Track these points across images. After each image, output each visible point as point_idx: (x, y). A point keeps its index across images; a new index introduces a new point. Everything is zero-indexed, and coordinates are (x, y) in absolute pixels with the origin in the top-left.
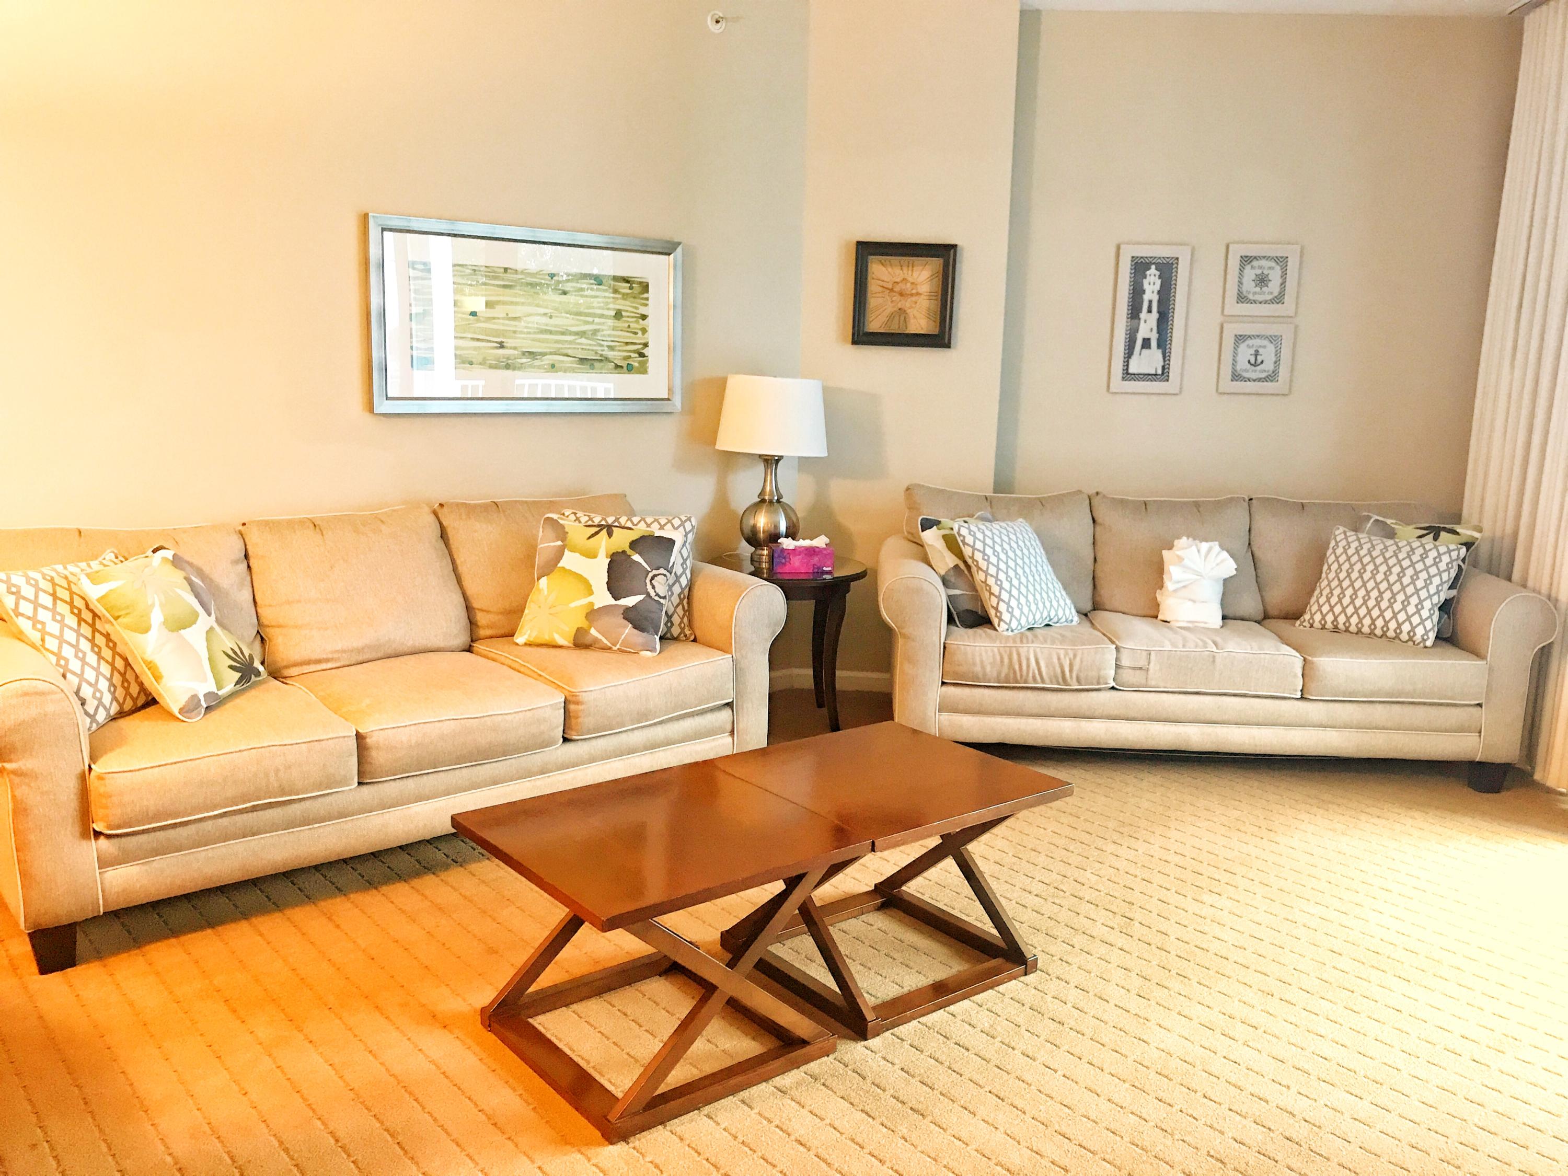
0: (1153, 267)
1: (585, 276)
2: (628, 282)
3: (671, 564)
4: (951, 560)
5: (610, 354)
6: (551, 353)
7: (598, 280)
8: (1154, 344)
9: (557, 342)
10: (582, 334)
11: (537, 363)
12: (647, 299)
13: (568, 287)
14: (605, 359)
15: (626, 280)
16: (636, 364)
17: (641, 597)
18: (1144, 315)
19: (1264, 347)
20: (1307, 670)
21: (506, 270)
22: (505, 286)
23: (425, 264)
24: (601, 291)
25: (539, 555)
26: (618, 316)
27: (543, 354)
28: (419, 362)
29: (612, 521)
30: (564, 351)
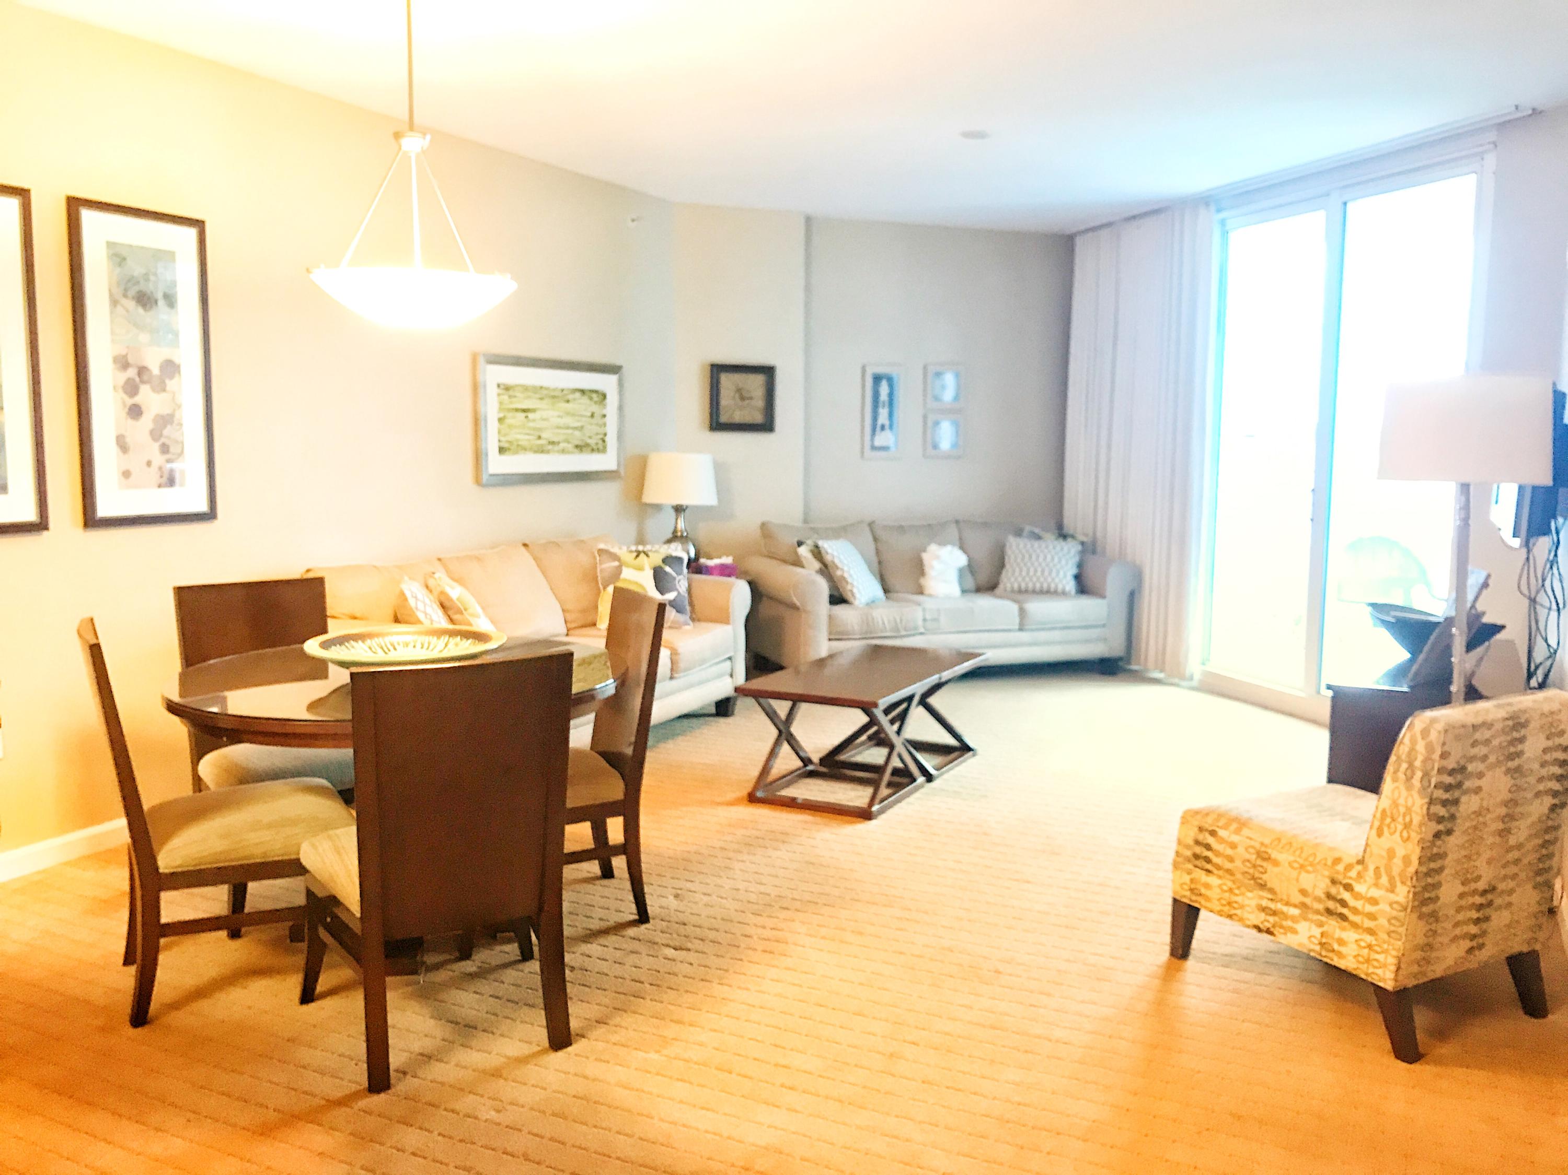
1: (577, 390)
4: (817, 565)
5: (589, 441)
6: (563, 442)
7: (583, 392)
9: (565, 434)
10: (575, 428)
11: (556, 448)
12: (605, 404)
13: (571, 397)
14: (587, 445)
15: (596, 392)
16: (601, 447)
17: (676, 593)
20: (1022, 612)
21: (541, 387)
22: (541, 399)
23: (504, 385)
24: (585, 400)
25: (601, 571)
26: (592, 416)
27: (559, 443)
28: (502, 450)
29: (641, 548)
30: (568, 440)
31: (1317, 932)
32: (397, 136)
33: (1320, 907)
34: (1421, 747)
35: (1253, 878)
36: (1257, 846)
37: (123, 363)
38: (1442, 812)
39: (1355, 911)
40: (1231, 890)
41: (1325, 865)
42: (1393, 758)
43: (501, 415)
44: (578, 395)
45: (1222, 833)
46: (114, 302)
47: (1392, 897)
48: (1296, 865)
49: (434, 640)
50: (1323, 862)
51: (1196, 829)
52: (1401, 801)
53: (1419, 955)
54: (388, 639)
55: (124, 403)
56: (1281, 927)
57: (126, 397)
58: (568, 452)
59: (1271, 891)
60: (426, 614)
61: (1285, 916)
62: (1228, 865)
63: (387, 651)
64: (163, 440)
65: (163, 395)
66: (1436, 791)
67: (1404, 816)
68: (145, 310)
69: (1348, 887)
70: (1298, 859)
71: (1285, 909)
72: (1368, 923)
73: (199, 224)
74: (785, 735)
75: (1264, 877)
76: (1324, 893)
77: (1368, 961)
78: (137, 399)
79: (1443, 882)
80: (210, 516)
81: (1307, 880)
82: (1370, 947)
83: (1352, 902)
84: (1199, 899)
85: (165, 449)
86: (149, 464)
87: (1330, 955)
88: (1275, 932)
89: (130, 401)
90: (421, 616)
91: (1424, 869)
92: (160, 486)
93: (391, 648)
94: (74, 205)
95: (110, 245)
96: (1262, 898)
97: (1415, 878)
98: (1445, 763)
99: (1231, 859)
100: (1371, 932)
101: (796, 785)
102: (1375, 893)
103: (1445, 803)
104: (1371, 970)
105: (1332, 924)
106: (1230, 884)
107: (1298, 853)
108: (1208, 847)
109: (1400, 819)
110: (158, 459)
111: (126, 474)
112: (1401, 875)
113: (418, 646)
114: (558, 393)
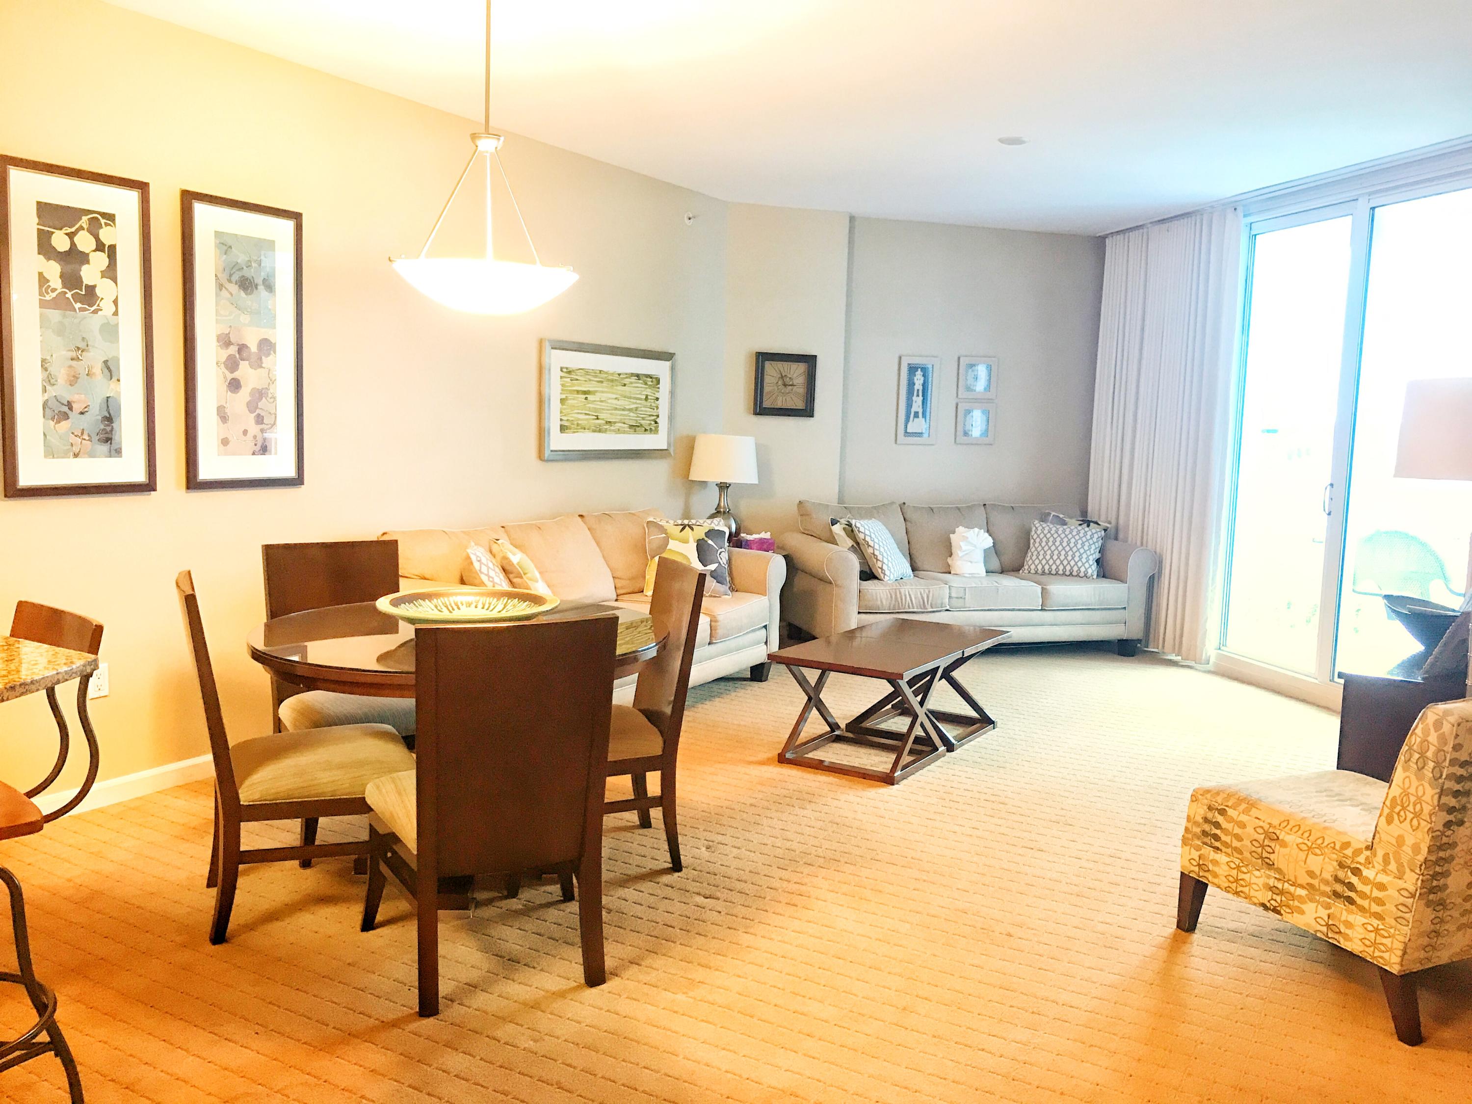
1: (632, 375)
2: (651, 378)
3: (725, 546)
4: (850, 543)
5: (643, 422)
6: (618, 422)
7: (638, 376)
8: (920, 415)
9: (621, 415)
10: (630, 410)
11: (612, 428)
12: (659, 388)
13: (627, 381)
14: (640, 426)
15: (650, 376)
16: (653, 428)
18: (915, 398)
20: (1045, 593)
21: (600, 371)
22: (600, 382)
23: (567, 368)
24: (640, 384)
25: (649, 543)
26: (646, 399)
27: (615, 423)
28: (563, 429)
29: (686, 522)
30: (623, 421)
31: (1323, 913)
32: (474, 137)
33: (1328, 889)
34: (1433, 738)
35: (1261, 857)
36: (1266, 827)
37: (225, 341)
38: (1452, 802)
39: (1363, 895)
40: (1238, 867)
41: (1334, 848)
42: (1405, 748)
43: (564, 396)
44: (633, 379)
45: (1230, 812)
46: (220, 287)
47: (1401, 884)
48: (1304, 847)
49: (494, 601)
50: (1332, 845)
51: (1206, 807)
52: (1412, 790)
53: (1426, 941)
54: (453, 599)
55: (225, 377)
56: (1288, 906)
57: (227, 372)
58: (624, 432)
59: (1279, 871)
60: (489, 577)
61: (1293, 897)
62: (1236, 844)
63: (451, 609)
64: (258, 411)
65: (260, 370)
66: (1446, 782)
67: (1415, 805)
68: (246, 294)
69: (1356, 872)
70: (1306, 841)
71: (1292, 889)
72: (1375, 908)
73: (297, 217)
74: (814, 701)
75: (1272, 856)
76: (1332, 876)
77: (1374, 944)
78: (236, 375)
79: (1452, 870)
80: (298, 481)
81: (1315, 863)
82: (1376, 930)
83: (1360, 886)
84: (1206, 874)
85: (259, 420)
86: (245, 432)
87: (1337, 936)
88: (1282, 912)
89: (230, 376)
90: (484, 578)
91: (1433, 858)
92: (254, 454)
93: (455, 607)
94: (188, 198)
95: (218, 234)
96: (1269, 877)
97: (1423, 868)
98: (1456, 755)
99: (1239, 838)
100: (1379, 916)
101: (823, 749)
102: (1383, 878)
103: (1456, 794)
104: (1377, 954)
105: (1339, 907)
106: (1237, 862)
107: (1306, 835)
108: (1217, 825)
109: (1411, 808)
110: (254, 429)
111: (225, 442)
112: (1411, 861)
113: (480, 606)
114: (616, 377)
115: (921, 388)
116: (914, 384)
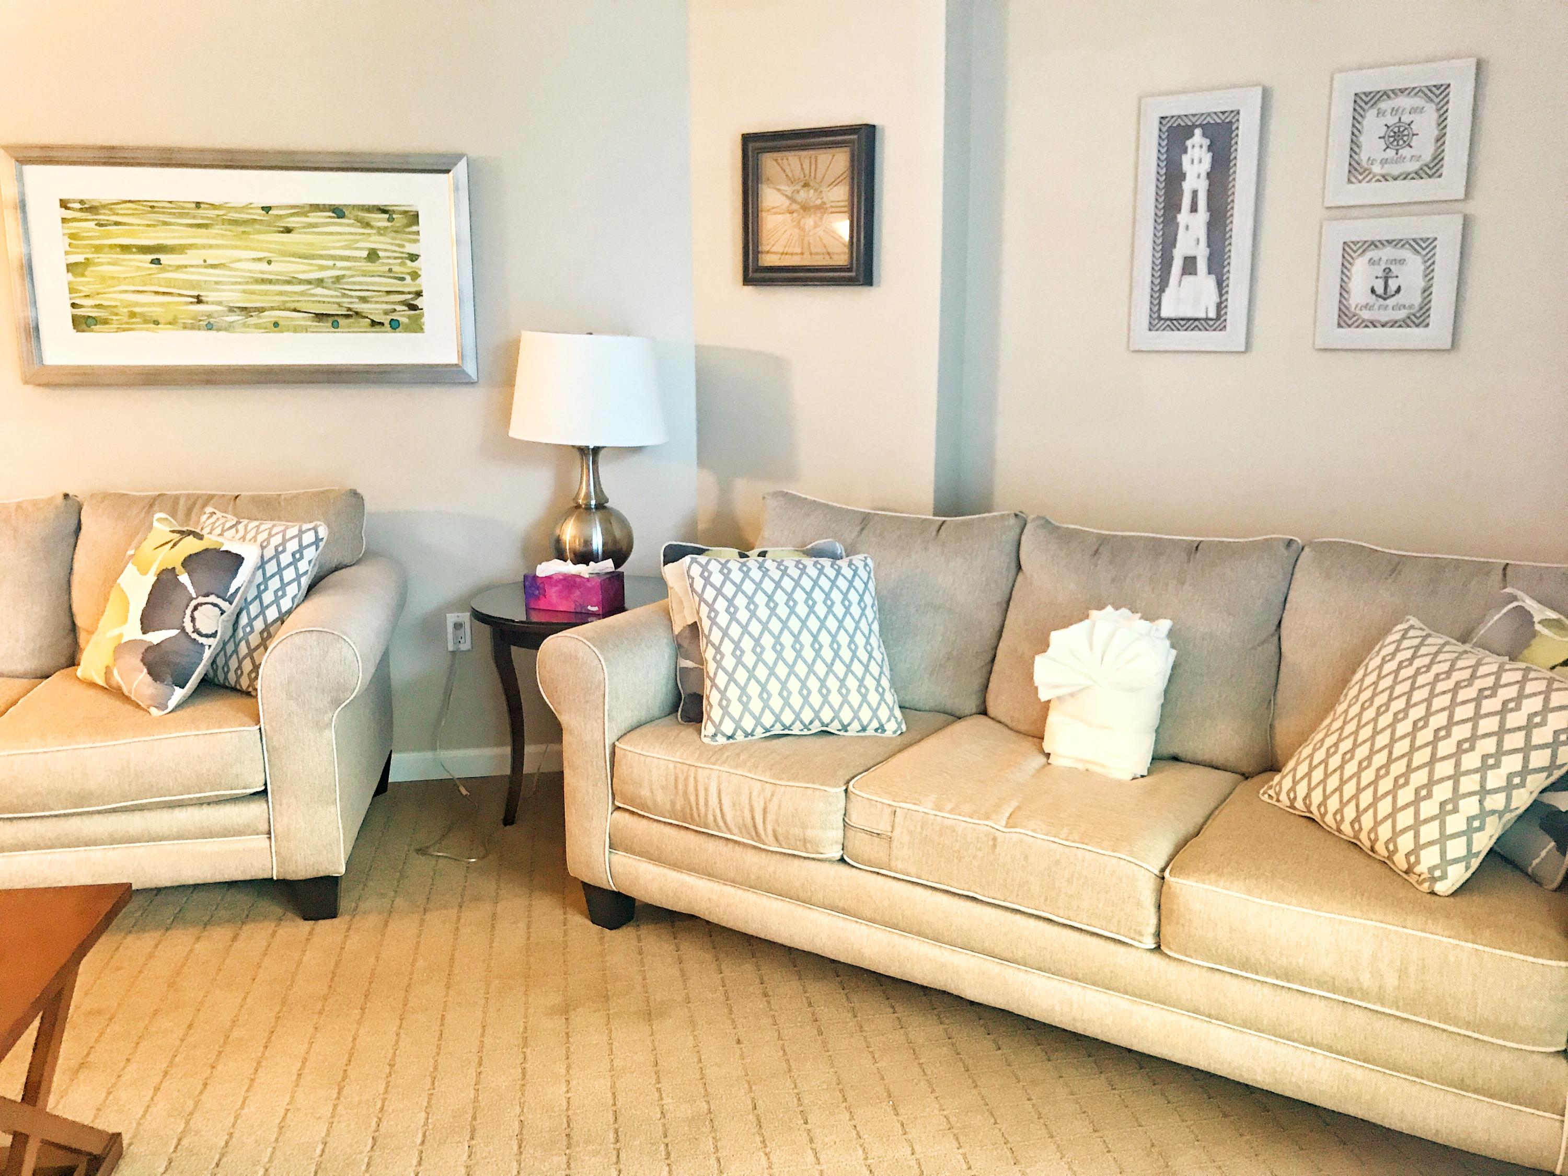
0: (1198, 132)
1: (316, 208)
2: (384, 211)
3: (232, 590)
5: (363, 307)
6: (272, 309)
7: (337, 212)
8: (1202, 265)
9: (281, 293)
10: (320, 282)
11: (252, 321)
12: (418, 233)
13: (291, 222)
14: (355, 315)
15: (381, 210)
16: (404, 320)
17: (174, 632)
18: (1183, 217)
19: (1402, 262)
21: (198, 205)
22: (199, 226)
23: (82, 202)
27: (261, 310)
28: (81, 323)
30: (293, 306)
43: (78, 258)
44: (319, 216)
58: (296, 329)
114: (260, 215)
115: (1202, 187)
116: (1183, 176)
